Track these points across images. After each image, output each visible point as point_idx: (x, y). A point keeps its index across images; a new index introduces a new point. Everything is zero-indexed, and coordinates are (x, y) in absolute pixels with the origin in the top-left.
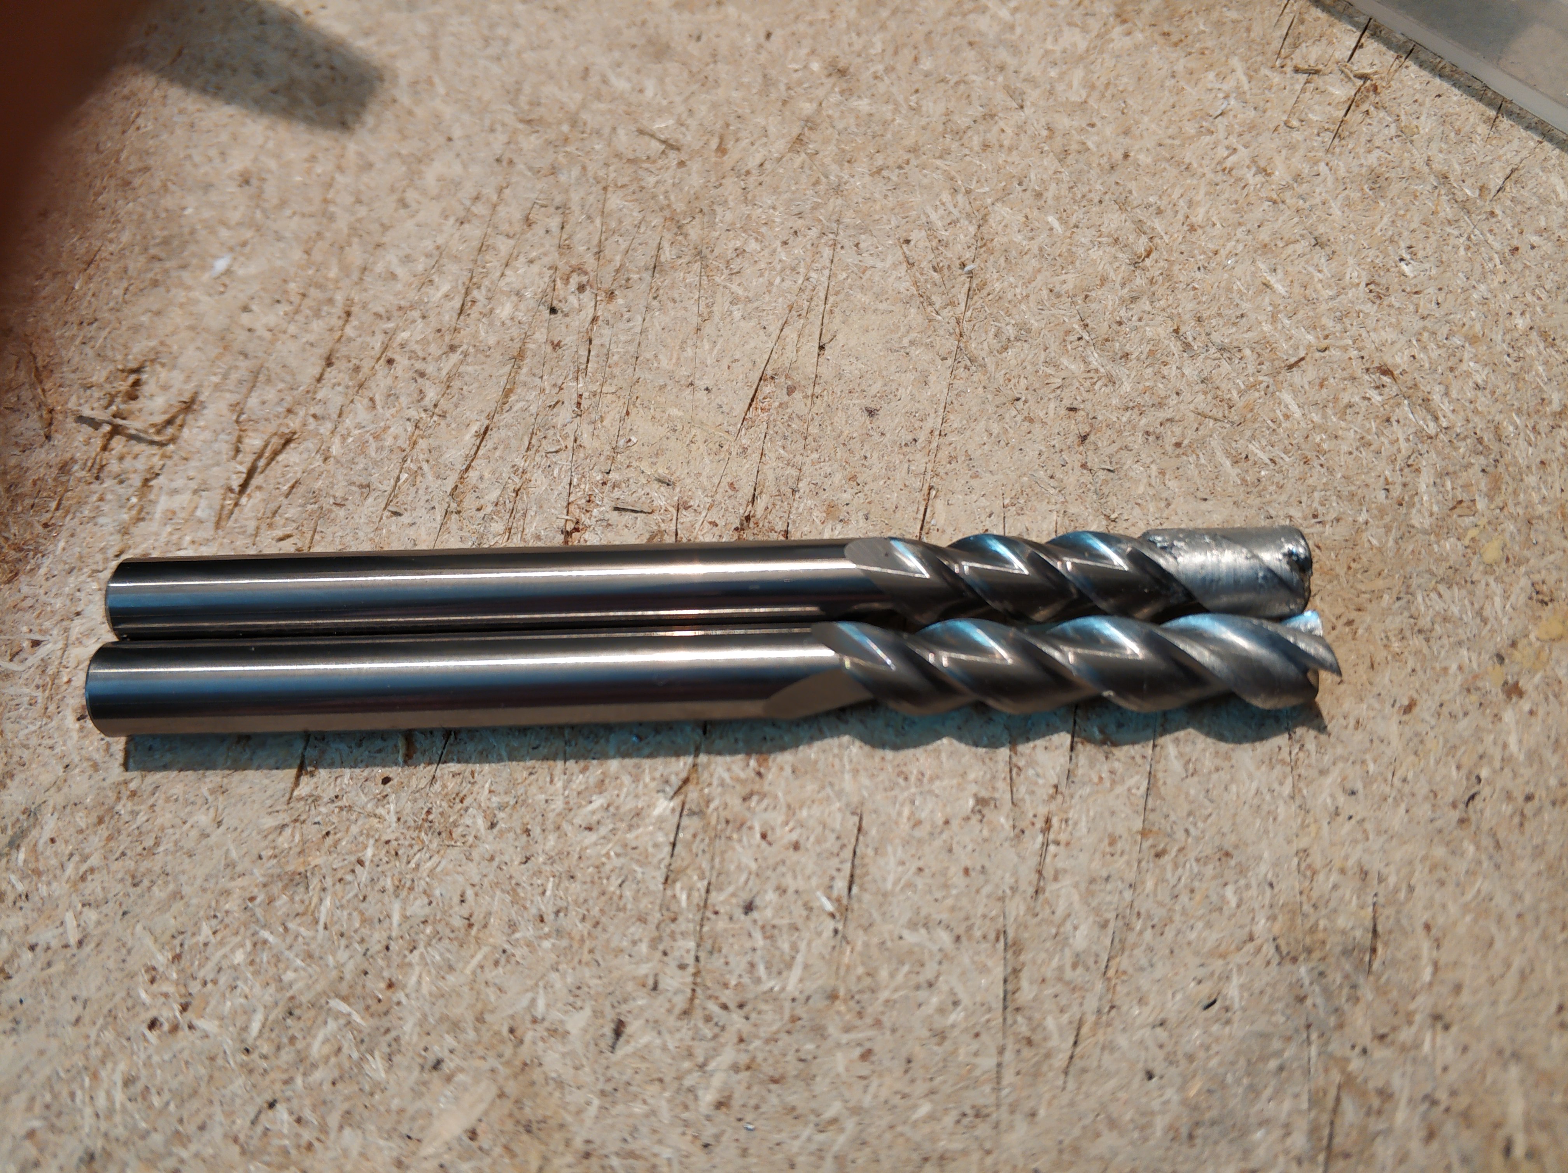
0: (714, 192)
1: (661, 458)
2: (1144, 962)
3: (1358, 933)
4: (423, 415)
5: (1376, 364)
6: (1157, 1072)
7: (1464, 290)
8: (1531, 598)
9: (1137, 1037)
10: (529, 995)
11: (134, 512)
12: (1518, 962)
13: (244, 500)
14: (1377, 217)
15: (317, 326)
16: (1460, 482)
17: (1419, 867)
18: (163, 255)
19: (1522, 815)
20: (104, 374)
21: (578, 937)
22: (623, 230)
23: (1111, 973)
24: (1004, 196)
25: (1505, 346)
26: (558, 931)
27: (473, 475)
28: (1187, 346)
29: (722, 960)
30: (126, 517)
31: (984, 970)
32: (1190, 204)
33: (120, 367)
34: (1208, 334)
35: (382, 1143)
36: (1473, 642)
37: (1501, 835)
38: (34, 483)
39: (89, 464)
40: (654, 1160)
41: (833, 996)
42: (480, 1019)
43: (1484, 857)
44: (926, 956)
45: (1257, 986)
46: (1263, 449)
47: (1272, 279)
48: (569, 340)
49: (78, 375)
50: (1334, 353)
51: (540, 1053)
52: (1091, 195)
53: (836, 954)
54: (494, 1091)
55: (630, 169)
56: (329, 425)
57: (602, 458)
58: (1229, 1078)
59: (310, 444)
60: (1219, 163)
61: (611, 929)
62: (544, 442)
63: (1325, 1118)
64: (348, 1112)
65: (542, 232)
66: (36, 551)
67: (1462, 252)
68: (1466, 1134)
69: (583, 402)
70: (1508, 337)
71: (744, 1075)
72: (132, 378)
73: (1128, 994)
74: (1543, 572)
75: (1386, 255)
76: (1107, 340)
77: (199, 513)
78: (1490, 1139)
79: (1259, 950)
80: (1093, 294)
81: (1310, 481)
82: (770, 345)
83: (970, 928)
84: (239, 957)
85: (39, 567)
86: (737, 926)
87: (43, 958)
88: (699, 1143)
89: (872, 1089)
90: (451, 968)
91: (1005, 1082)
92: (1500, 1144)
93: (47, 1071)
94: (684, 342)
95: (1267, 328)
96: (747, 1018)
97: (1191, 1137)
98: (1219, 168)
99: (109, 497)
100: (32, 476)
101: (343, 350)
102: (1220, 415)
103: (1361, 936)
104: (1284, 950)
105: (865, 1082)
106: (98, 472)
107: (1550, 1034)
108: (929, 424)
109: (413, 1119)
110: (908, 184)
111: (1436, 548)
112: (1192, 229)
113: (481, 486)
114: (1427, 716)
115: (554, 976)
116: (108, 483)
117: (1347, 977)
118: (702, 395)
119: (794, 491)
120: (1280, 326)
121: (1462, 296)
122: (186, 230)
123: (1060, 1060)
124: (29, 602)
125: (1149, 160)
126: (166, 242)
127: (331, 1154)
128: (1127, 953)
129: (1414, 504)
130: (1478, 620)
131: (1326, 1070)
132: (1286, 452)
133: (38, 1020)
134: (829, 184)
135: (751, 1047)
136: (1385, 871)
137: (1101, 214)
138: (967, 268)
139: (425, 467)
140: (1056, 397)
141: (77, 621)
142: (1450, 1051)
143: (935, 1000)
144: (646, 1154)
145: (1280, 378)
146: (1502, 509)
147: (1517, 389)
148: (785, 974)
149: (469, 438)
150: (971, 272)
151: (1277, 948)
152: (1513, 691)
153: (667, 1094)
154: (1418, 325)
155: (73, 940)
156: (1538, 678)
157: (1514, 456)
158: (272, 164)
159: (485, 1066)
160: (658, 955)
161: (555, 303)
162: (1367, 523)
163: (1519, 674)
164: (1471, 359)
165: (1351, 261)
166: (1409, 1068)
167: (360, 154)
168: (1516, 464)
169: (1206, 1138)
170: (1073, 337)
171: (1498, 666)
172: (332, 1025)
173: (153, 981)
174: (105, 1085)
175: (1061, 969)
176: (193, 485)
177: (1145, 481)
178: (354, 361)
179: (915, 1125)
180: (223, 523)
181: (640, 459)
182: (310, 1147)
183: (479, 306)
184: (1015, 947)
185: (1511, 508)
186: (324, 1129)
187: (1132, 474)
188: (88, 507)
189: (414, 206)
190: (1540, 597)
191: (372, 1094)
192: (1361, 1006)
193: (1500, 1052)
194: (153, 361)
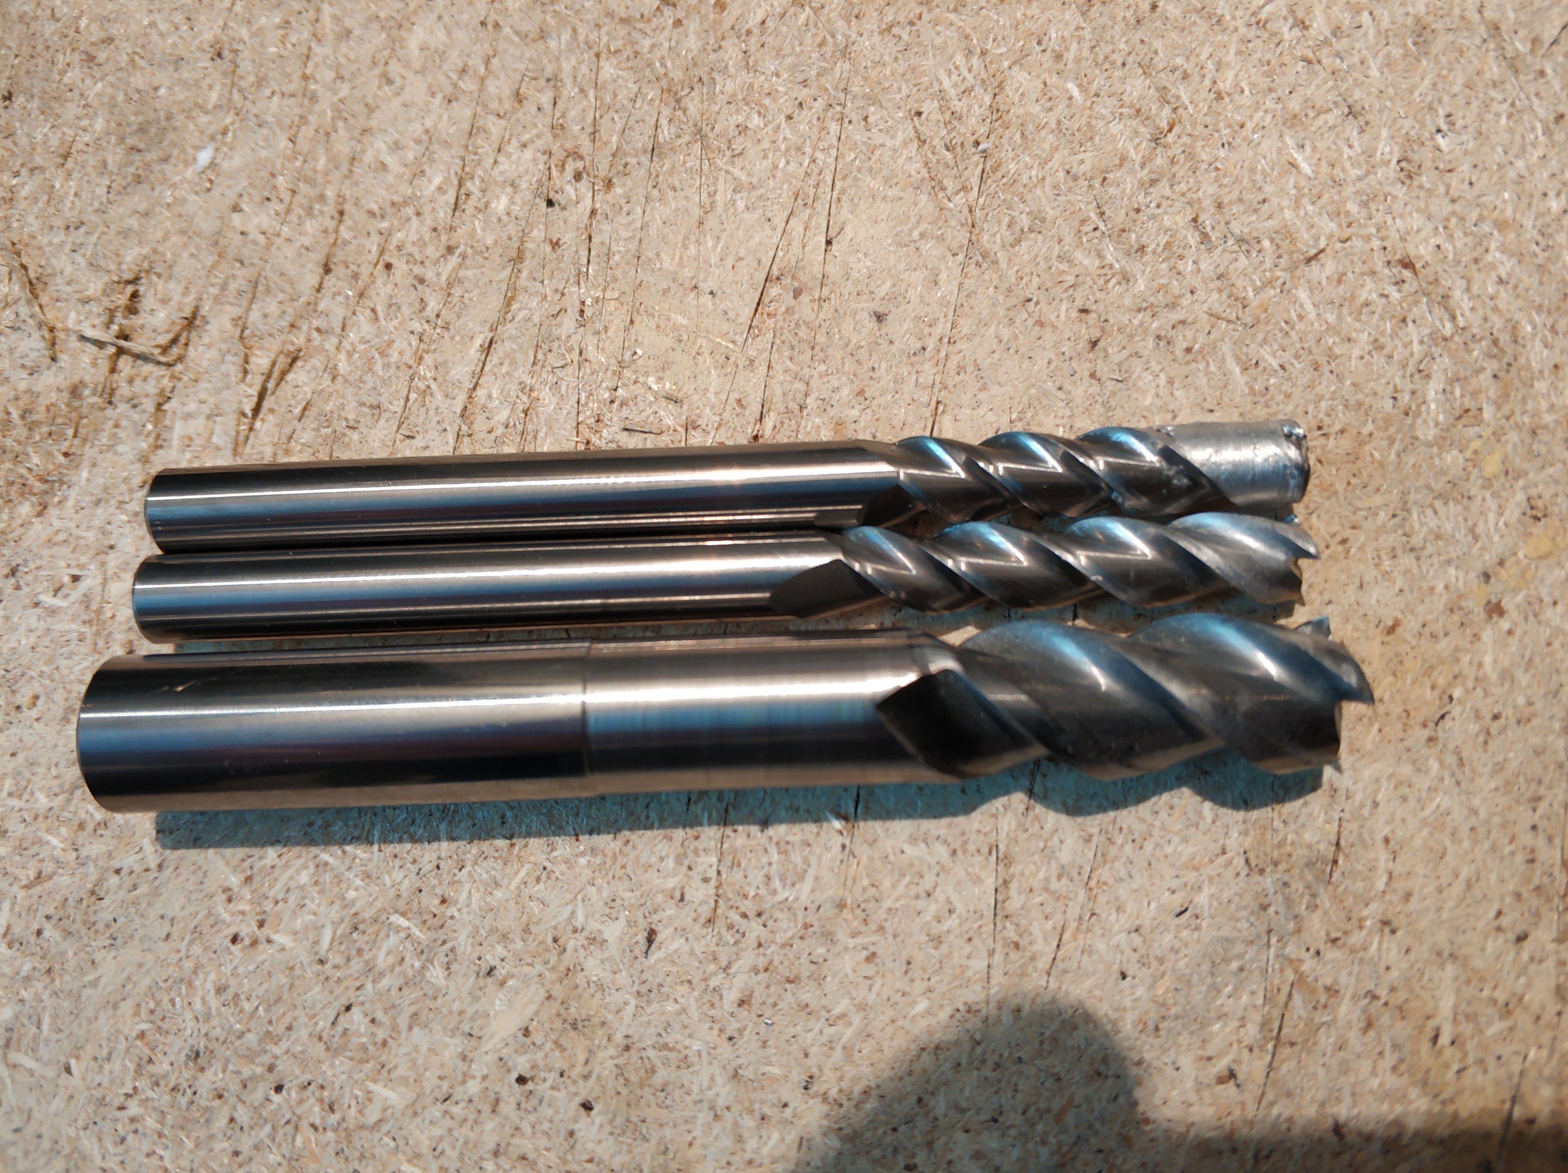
0: (713, 56)
1: (668, 372)
2: (1123, 874)
3: (1322, 847)
4: (426, 326)
5: (1398, 257)
6: (1130, 973)
7: (1500, 166)
8: (1524, 514)
9: (1114, 942)
10: (570, 908)
11: (151, 440)
12: (1465, 873)
13: (258, 424)
14: (1418, 79)
15: (310, 226)
16: (1470, 388)
17: (1385, 784)
18: (142, 146)
19: (1488, 733)
20: (100, 286)
21: (610, 854)
22: (618, 106)
23: (1093, 883)
24: (1021, 59)
25: (1535, 233)
26: (592, 849)
27: (480, 392)
28: (1205, 237)
29: (742, 874)
30: (144, 445)
31: (977, 880)
32: (1219, 66)
33: (116, 278)
34: (1227, 223)
35: (447, 1039)
36: (1461, 562)
37: (1465, 754)
38: (48, 410)
39: (100, 389)
40: (686, 1052)
41: (841, 905)
42: (526, 930)
43: (1446, 775)
44: (925, 869)
45: (1225, 896)
46: (1274, 354)
47: (1299, 158)
48: (568, 238)
49: (74, 287)
50: (1357, 243)
51: (581, 959)
52: (1114, 57)
53: (844, 867)
54: (543, 994)
55: (622, 31)
56: (334, 341)
57: (609, 373)
58: (1195, 978)
59: (317, 362)
60: (1254, 14)
61: (640, 846)
62: (549, 356)
63: (1276, 1013)
64: (416, 1014)
65: (534, 109)
66: (62, 482)
67: (1503, 121)
68: (1401, 1024)
69: (586, 309)
70: (1539, 223)
71: (763, 976)
72: (130, 289)
73: (1107, 903)
74: (1541, 487)
75: (1423, 125)
76: (1124, 231)
77: (215, 440)
78: (1421, 1028)
79: (1229, 863)
80: (1110, 176)
81: (1319, 389)
82: (775, 241)
83: (965, 843)
84: (304, 878)
85: (65, 499)
86: (754, 843)
87: (129, 881)
88: (725, 1036)
89: (875, 989)
90: (497, 884)
91: (993, 982)
92: (1429, 1033)
93: (147, 982)
94: (686, 238)
95: (1288, 214)
96: (765, 926)
97: (1157, 1029)
98: (1253, 20)
99: (124, 423)
100: (44, 402)
101: (340, 255)
102: (1234, 316)
103: (1326, 849)
104: (1253, 863)
105: (869, 982)
106: (109, 396)
107: (1486, 938)
108: (938, 331)
109: (473, 1019)
110: (919, 44)
111: (1437, 461)
112: (1219, 97)
113: (490, 406)
114: (1408, 637)
115: (591, 891)
116: (122, 408)
117: (1308, 887)
118: (706, 299)
119: (801, 408)
120: (1302, 212)
121: (1497, 175)
122: (162, 114)
123: (1043, 963)
124: (62, 537)
125: (1178, 12)
126: (142, 130)
127: (403, 1050)
128: (1108, 865)
129: (1420, 414)
130: (1470, 538)
131: (1282, 970)
132: (1297, 357)
133: (132, 937)
134: (836, 44)
135: (769, 952)
136: (1353, 788)
137: (1123, 80)
138: (981, 147)
139: (434, 386)
140: (1068, 298)
141: (112, 555)
142: (1394, 952)
143: (933, 908)
144: (678, 1047)
145: (1298, 273)
146: (1508, 418)
147: (1541, 283)
148: (798, 886)
149: (474, 351)
150: (984, 151)
151: (1247, 861)
152: (1495, 610)
153: (696, 994)
154: (1448, 208)
155: (153, 865)
156: (1520, 598)
157: (1528, 360)
158: (244, 32)
159: (533, 972)
160: (684, 869)
161: (552, 195)
162: (1371, 435)
163: (1502, 593)
164: (1497, 249)
165: (1384, 133)
166: (1356, 969)
167: (336, 19)
168: (1529, 367)
169: (1170, 1030)
170: (1088, 228)
171: (1483, 585)
172: (393, 939)
173: (230, 900)
174: (200, 994)
175: (1047, 880)
176: (206, 409)
177: (1153, 391)
178: (353, 267)
179: (914, 1019)
180: (240, 450)
181: (647, 374)
182: (385, 1043)
183: (472, 202)
184: (1006, 861)
185: (1518, 417)
186: (395, 1028)
187: (1140, 383)
188: (106, 434)
189: (398, 82)
190: (1534, 512)
191: (435, 998)
192: (1319, 912)
193: (1439, 954)
194: (147, 272)
